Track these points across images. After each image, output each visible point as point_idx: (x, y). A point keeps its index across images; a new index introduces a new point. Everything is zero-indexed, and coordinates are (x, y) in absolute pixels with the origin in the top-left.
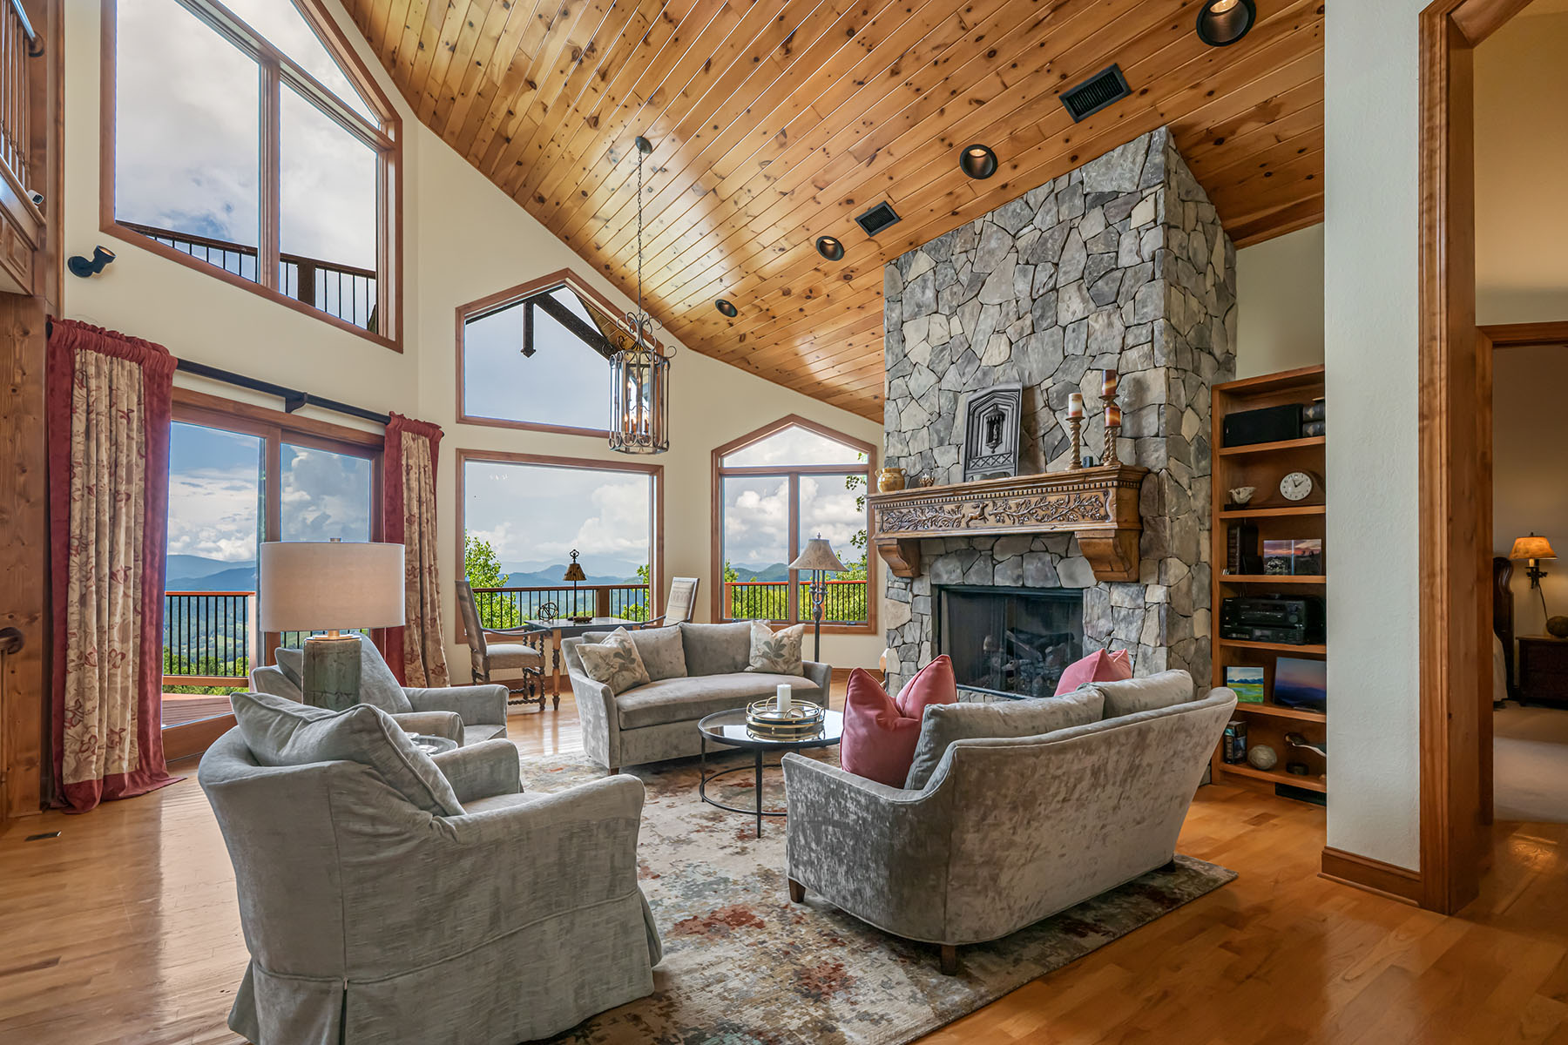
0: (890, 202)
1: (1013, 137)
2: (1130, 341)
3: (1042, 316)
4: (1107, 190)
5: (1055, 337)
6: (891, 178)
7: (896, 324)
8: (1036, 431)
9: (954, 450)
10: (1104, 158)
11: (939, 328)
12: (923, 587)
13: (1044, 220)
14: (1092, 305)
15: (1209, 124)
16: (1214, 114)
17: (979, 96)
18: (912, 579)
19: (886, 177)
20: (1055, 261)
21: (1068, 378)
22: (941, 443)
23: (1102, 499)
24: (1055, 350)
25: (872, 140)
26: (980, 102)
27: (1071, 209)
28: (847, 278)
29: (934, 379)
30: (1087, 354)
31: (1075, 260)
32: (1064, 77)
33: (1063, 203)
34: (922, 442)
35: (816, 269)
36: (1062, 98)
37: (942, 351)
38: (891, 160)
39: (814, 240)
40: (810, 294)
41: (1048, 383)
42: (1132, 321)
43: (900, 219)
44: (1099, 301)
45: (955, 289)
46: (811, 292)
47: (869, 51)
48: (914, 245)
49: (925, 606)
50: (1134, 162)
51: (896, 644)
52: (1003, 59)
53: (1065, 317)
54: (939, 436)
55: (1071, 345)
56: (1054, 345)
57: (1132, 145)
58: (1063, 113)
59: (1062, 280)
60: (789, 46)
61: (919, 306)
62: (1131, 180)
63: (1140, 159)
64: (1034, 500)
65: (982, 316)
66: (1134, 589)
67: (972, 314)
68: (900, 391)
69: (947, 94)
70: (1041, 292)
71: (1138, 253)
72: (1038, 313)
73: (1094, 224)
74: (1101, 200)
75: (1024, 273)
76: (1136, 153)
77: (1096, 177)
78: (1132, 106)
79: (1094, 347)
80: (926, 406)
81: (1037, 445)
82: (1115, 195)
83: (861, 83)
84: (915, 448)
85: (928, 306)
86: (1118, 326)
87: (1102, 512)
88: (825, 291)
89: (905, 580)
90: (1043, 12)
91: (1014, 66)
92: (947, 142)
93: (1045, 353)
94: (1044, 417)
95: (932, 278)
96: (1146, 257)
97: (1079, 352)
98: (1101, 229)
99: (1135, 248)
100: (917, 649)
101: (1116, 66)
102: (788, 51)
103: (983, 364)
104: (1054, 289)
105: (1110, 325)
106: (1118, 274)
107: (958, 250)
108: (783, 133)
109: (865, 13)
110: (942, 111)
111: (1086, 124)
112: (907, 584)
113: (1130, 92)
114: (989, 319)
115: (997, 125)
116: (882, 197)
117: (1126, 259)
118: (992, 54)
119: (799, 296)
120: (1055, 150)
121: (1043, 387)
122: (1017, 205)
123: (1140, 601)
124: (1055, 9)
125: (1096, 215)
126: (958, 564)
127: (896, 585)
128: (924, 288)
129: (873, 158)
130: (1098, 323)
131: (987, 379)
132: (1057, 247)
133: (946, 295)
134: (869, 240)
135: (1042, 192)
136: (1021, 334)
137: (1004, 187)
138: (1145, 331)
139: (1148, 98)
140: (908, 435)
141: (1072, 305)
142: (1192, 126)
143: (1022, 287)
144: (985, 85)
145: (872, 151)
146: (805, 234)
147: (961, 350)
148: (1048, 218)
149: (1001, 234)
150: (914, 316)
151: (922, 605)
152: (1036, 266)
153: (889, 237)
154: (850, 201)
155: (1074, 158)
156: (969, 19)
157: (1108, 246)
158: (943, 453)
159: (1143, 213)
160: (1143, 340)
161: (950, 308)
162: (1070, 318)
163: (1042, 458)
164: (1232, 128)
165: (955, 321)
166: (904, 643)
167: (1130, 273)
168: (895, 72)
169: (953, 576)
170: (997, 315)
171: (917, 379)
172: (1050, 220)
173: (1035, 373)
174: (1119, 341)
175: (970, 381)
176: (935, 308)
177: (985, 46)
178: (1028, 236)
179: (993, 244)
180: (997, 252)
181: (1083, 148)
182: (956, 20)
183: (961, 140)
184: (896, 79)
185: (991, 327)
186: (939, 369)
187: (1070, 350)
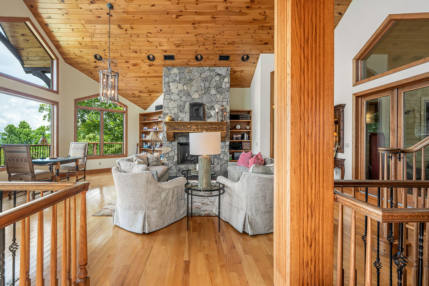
0: (175, 56)
1: (208, 57)
2: (224, 101)
3: (207, 92)
4: (220, 73)
5: (209, 96)
6: (179, 52)
7: (167, 82)
8: (205, 113)
9: (185, 114)
10: (220, 68)
11: (180, 86)
12: (175, 143)
13: (207, 73)
14: (217, 93)
15: (235, 70)
16: (236, 69)
17: (207, 48)
18: (172, 141)
19: (179, 51)
20: (210, 82)
21: (212, 104)
22: (181, 112)
23: (223, 127)
24: (209, 99)
25: (181, 43)
26: (207, 49)
27: (213, 74)
28: (150, 66)
29: (179, 97)
30: (216, 101)
31: (214, 84)
32: (222, 53)
33: (211, 72)
34: (175, 111)
35: (143, 60)
36: (220, 56)
37: (181, 92)
38: (182, 49)
39: (148, 54)
40: (134, 65)
41: (208, 104)
42: (224, 97)
43: (174, 60)
44: (218, 92)
45: (185, 79)
46: (136, 65)
47: (194, 29)
48: (173, 66)
49: (176, 147)
50: (225, 71)
51: (166, 156)
52: (216, 45)
53: (212, 93)
54: (180, 110)
55: (213, 99)
56: (209, 97)
57: (225, 68)
58: (218, 58)
59: (211, 86)
60: (178, 17)
61: (174, 80)
62: (224, 73)
63: (226, 71)
64: (210, 126)
65: (192, 88)
66: (224, 142)
67: (190, 86)
68: (168, 98)
69: (203, 45)
70: (207, 87)
71: (225, 86)
72: (206, 91)
73: (217, 78)
74: (219, 74)
75: (203, 82)
76: (225, 69)
77: (218, 70)
78: (227, 62)
79: (217, 100)
80: (177, 103)
81: (205, 116)
82: (221, 75)
83: (188, 33)
84: (173, 112)
85: (177, 81)
86: (222, 97)
87: (223, 129)
88: (140, 66)
89: (170, 142)
90: (226, 43)
91: (217, 47)
92: (196, 52)
93: (207, 99)
94: (207, 110)
95: (178, 75)
96: (227, 87)
97: (214, 100)
98: (219, 80)
99: (225, 85)
100: (173, 157)
101: (230, 56)
102: (177, 18)
103: (192, 97)
104: (209, 87)
105: (220, 97)
106: (222, 89)
107: (186, 72)
108: (161, 30)
109: (199, 23)
110: (199, 47)
111: (220, 61)
112: (170, 143)
113: (229, 60)
114: (194, 89)
115: (206, 54)
116: (174, 54)
117: (223, 87)
118: (215, 43)
119: (131, 64)
120: (213, 62)
121: (207, 105)
122: (202, 68)
123: (225, 145)
124: (228, 44)
125: (218, 77)
126: (185, 138)
127: (166, 143)
128: (176, 77)
129: (179, 46)
130: (218, 96)
131: (194, 101)
132: (210, 80)
133: (183, 80)
134: (163, 60)
135: (207, 68)
136: (202, 94)
137: (200, 64)
138: (226, 100)
139: (230, 62)
140: (171, 109)
141: (213, 92)
142: (233, 69)
143: (202, 85)
144: (210, 47)
145: (179, 45)
146: (147, 52)
147: (187, 93)
148: (208, 73)
149: (197, 72)
150: (173, 82)
151: (175, 147)
152: (205, 82)
153: (168, 62)
154: (165, 51)
155: (215, 65)
156: (215, 36)
157: (220, 83)
158: (182, 114)
159: (226, 80)
160: (226, 101)
161: (184, 83)
162: (213, 94)
163: (206, 118)
164: (237, 71)
165: (185, 87)
166: (169, 156)
167: (224, 89)
168: (196, 35)
169: (184, 141)
170: (196, 88)
171: (174, 96)
172: (209, 74)
173: (205, 102)
174: (222, 100)
175: (189, 100)
176: (179, 82)
177: (214, 42)
178: (203, 75)
179: (195, 74)
180: (196, 76)
181: (217, 64)
182: (213, 35)
183: (198, 53)
184: (196, 37)
185: (195, 90)
186: (181, 95)
187: (212, 99)
